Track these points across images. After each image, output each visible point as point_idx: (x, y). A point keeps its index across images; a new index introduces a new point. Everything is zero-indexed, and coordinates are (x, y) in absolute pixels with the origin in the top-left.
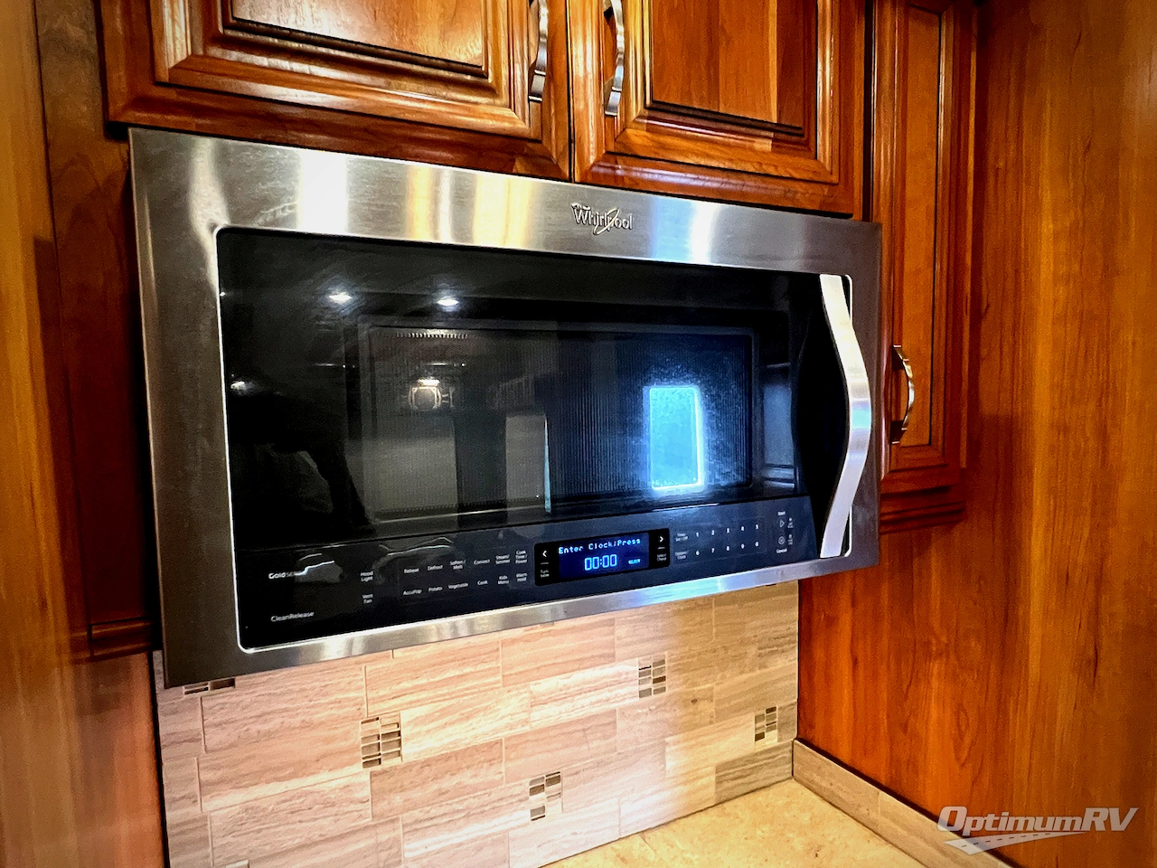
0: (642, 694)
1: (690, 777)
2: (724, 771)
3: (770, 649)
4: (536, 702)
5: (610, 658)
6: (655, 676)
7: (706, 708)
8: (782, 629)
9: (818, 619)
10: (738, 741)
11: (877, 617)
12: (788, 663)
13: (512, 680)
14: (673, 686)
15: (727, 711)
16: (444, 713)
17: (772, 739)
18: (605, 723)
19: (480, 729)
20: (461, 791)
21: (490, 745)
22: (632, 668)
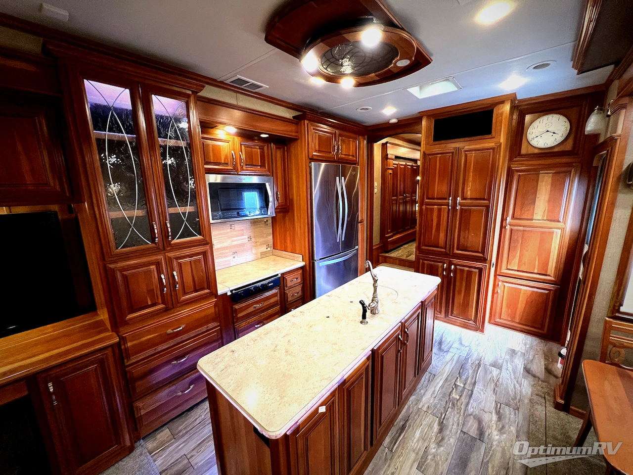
0: (249, 241)
1: (256, 254)
2: (261, 253)
3: (268, 235)
4: (232, 241)
5: (243, 235)
6: (250, 238)
7: (258, 243)
8: (270, 232)
9: (275, 230)
10: (263, 249)
11: (281, 227)
12: (271, 237)
13: (229, 238)
14: (253, 240)
15: (262, 244)
16: (220, 242)
17: (269, 249)
18: (243, 245)
19: (225, 245)
20: (223, 253)
21: (227, 247)
22: (247, 237)
